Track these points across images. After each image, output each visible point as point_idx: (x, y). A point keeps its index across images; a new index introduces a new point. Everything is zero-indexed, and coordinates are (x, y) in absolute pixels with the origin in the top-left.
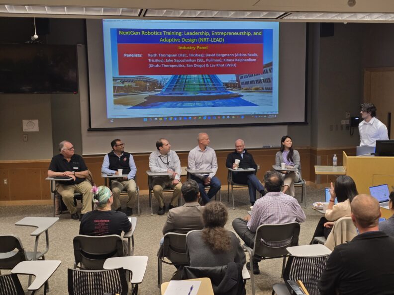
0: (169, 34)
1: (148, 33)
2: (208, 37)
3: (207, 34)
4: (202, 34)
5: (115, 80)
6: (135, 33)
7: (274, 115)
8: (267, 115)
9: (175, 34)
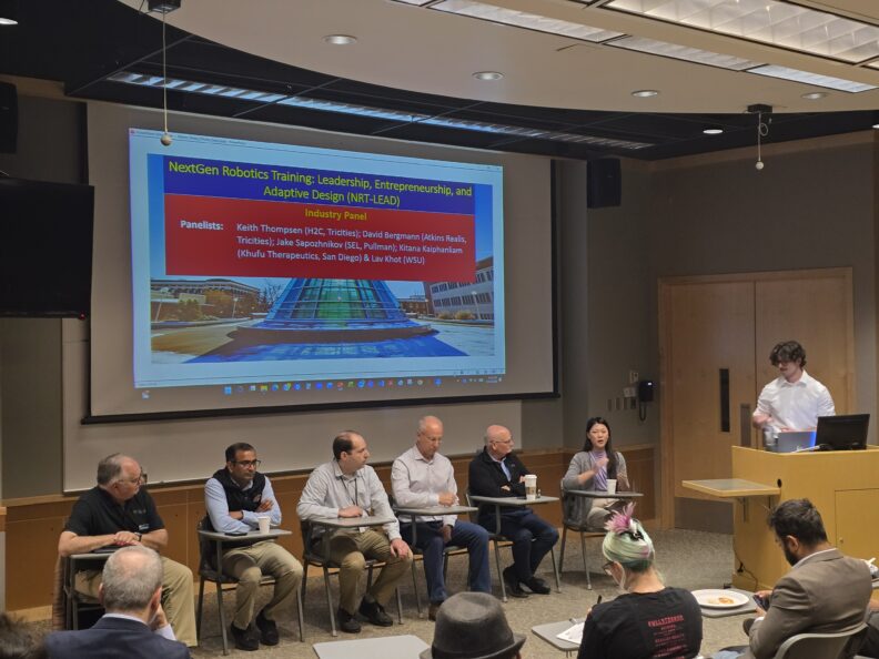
0: (285, 178)
1: (238, 173)
2: (367, 191)
3: (365, 184)
4: (355, 183)
5: (156, 285)
6: (207, 170)
7: (499, 376)
8: (485, 377)
9: (298, 178)
